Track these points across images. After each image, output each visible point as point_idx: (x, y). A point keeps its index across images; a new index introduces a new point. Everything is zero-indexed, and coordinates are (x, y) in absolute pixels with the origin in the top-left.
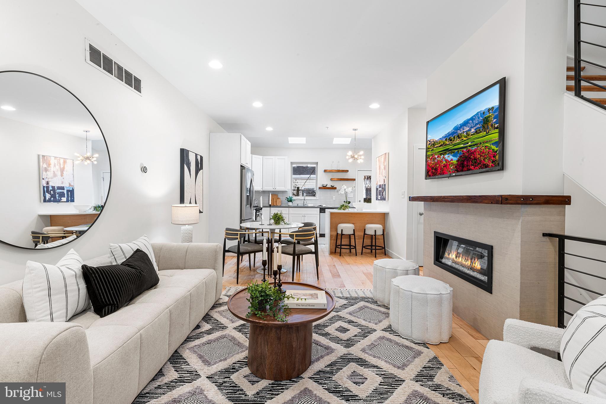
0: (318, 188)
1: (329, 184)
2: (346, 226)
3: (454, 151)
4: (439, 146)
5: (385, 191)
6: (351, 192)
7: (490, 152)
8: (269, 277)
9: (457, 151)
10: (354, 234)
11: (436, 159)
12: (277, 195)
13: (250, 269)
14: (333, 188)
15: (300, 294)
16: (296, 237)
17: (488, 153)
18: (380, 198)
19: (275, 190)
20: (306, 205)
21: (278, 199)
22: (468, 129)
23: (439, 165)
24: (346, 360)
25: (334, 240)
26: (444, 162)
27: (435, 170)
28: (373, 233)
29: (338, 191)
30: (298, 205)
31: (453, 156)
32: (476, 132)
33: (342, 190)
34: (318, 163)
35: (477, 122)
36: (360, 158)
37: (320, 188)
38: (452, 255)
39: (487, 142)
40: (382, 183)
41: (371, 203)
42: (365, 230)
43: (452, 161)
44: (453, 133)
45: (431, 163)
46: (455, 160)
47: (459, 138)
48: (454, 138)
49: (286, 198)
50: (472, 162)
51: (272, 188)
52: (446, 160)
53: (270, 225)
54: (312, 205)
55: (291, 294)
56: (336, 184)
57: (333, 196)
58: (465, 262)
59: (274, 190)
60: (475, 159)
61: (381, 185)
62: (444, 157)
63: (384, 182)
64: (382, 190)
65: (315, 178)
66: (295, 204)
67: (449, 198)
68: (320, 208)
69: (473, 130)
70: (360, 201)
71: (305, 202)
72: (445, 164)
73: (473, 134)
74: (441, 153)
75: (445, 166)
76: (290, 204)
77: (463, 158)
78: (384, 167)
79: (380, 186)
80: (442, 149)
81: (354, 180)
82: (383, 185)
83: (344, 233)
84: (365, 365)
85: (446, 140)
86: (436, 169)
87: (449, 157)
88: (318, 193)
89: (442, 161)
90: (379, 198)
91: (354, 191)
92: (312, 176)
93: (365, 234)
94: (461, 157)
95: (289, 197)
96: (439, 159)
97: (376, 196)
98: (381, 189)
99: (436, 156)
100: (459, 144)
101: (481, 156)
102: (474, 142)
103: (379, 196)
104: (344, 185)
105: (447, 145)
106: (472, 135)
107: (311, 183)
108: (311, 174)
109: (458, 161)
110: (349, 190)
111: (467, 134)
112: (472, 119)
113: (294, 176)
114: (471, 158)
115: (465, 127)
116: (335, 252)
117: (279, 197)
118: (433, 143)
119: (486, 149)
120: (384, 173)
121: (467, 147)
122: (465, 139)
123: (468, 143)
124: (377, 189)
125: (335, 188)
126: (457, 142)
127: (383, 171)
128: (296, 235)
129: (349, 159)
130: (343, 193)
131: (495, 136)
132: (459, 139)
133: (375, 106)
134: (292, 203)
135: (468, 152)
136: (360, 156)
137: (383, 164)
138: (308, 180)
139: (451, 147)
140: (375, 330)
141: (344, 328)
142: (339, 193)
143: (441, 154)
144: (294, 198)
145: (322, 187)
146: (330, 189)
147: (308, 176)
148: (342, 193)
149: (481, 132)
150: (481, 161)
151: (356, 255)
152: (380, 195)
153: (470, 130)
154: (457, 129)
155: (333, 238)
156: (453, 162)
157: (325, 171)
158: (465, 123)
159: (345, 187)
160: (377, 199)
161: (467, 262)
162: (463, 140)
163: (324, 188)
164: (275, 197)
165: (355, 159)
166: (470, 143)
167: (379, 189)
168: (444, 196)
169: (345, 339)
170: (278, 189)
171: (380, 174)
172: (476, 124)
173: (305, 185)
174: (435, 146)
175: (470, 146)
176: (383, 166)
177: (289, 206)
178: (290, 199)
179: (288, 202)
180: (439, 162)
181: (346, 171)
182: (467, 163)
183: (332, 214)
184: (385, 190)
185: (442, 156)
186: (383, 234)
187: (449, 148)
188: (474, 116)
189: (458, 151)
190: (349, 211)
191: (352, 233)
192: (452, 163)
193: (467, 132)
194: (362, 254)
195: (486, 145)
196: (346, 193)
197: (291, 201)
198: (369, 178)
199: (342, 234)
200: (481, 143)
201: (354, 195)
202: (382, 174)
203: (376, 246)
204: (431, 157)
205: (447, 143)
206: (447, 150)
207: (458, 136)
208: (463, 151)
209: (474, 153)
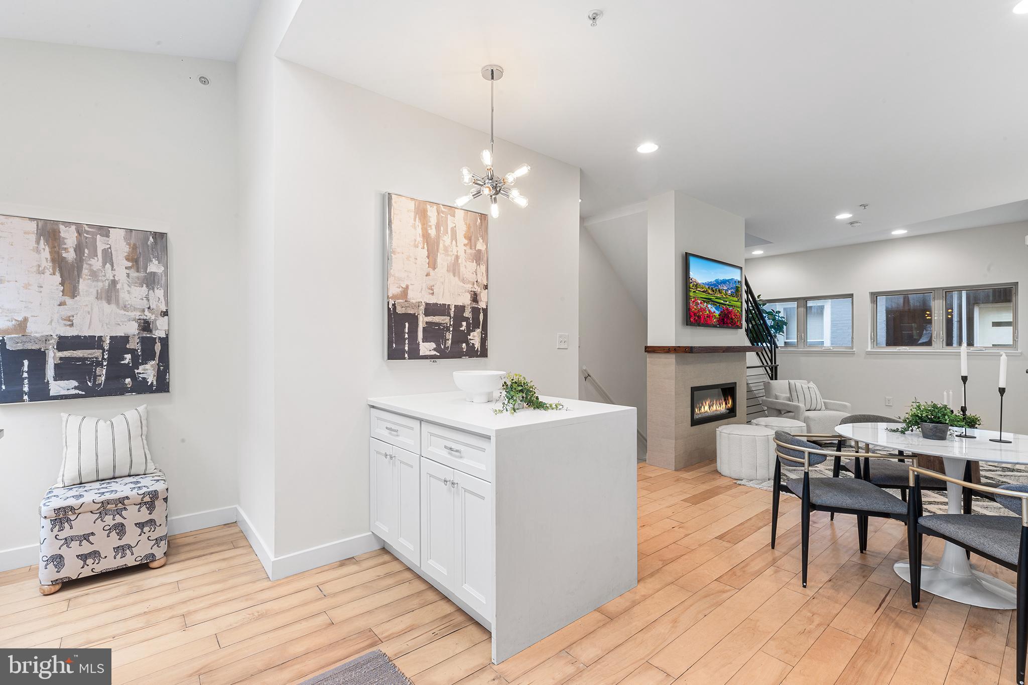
3: (715, 303)
4: (703, 292)
9: (719, 305)
11: (699, 304)
22: (726, 288)
26: (708, 312)
31: (715, 308)
44: (715, 285)
45: (693, 308)
46: (717, 313)
47: (720, 293)
48: (715, 289)
60: (732, 319)
62: (707, 306)
69: (729, 292)
74: (705, 300)
75: (709, 316)
77: (723, 314)
80: (704, 295)
85: (709, 288)
86: (699, 317)
87: (711, 308)
89: (705, 310)
94: (721, 312)
96: (702, 306)
99: (699, 302)
100: (720, 299)
102: (730, 303)
106: (729, 296)
109: (720, 315)
111: (724, 292)
112: (728, 281)
114: (729, 317)
115: (724, 285)
118: (695, 283)
121: (725, 305)
122: (724, 296)
123: (726, 302)
126: (718, 296)
135: (727, 310)
139: (713, 299)
149: (734, 297)
153: (727, 290)
154: (719, 283)
156: (716, 315)
158: (724, 282)
166: (728, 302)
172: (732, 288)
174: (698, 289)
175: (728, 305)
180: (702, 310)
182: (726, 320)
195: (738, 309)
204: (693, 300)
205: (710, 291)
206: (710, 299)
207: (719, 291)
208: (723, 307)
209: (730, 312)
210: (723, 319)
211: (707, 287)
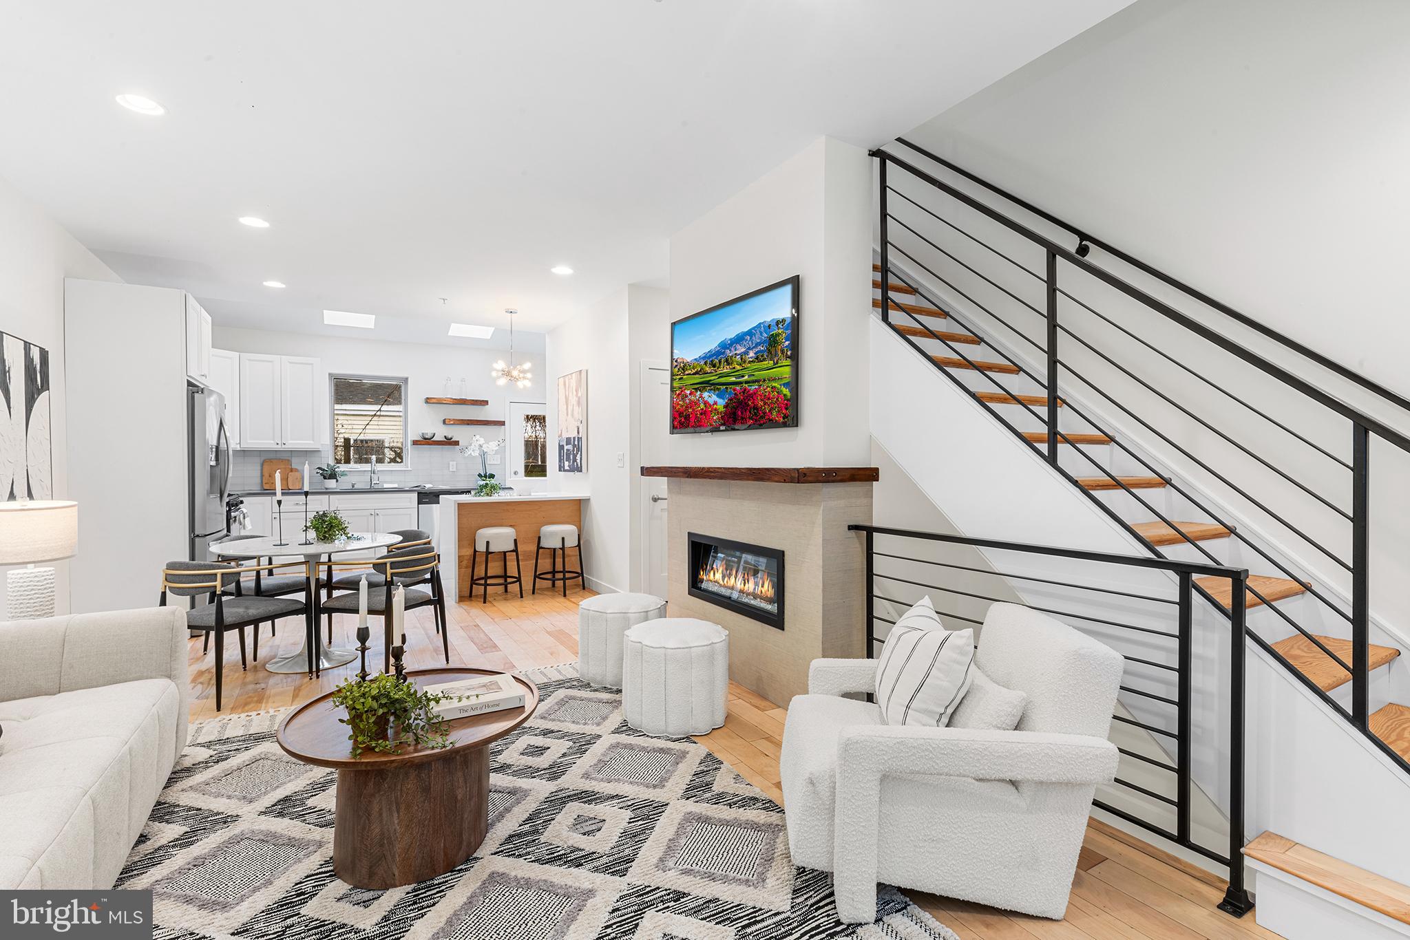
0: (409, 443)
1: (440, 433)
2: (496, 534)
3: (719, 387)
4: (693, 374)
5: (579, 453)
6: (497, 452)
7: (780, 400)
8: (311, 679)
9: (724, 387)
10: (516, 551)
11: (687, 397)
12: (289, 462)
13: (245, 668)
14: (449, 442)
15: (458, 689)
16: (391, 569)
17: (777, 399)
18: (569, 466)
19: (283, 446)
20: (376, 487)
21: (292, 471)
22: (743, 350)
23: (693, 410)
24: (557, 802)
25: (466, 567)
26: (702, 406)
27: (685, 418)
28: (558, 545)
29: (462, 451)
30: (353, 486)
31: (718, 396)
32: (757, 358)
33: (472, 447)
34: (407, 379)
35: (758, 341)
36: (524, 378)
37: (415, 443)
38: (714, 574)
39: (774, 380)
40: (573, 434)
41: (545, 476)
42: (539, 538)
43: (715, 406)
44: (718, 353)
45: (678, 404)
46: (721, 404)
47: (728, 364)
48: (720, 362)
49: (319, 468)
50: (750, 412)
51: (272, 442)
52: (706, 403)
53: (306, 544)
54: (396, 486)
55: (442, 692)
56: (456, 433)
57: (451, 463)
58: (743, 585)
59: (279, 447)
60: (756, 408)
61: (570, 438)
62: (701, 397)
63: (578, 433)
64: (573, 450)
65: (401, 414)
66: (344, 483)
67: (718, 472)
68: (418, 493)
69: (752, 354)
70: (515, 473)
71: (375, 477)
72: (703, 409)
73: (752, 361)
74: (696, 386)
75: (704, 412)
76: (331, 484)
77: (735, 402)
78: (577, 399)
79: (568, 441)
80: (697, 379)
81: (503, 423)
82: (574, 438)
83: (492, 549)
84: (595, 799)
85: (706, 363)
86: (687, 417)
87: (710, 397)
88: (410, 453)
89: (697, 403)
90: (567, 468)
91: (501, 451)
92: (385, 408)
93: (539, 547)
94: (731, 400)
95: (328, 465)
96: (693, 398)
97: (560, 461)
98: (570, 447)
99: (688, 392)
100: (728, 375)
101: (765, 404)
102: (753, 375)
103: (567, 464)
104: (478, 437)
105: (707, 373)
106: (750, 362)
107: (381, 427)
108: (385, 402)
109: (726, 406)
110: (491, 447)
111: (741, 359)
112: (750, 333)
113: (337, 407)
114: (748, 405)
115: (738, 346)
116: (471, 595)
117: (294, 466)
118: (682, 365)
119: (773, 392)
120: (578, 412)
121: (741, 383)
122: (738, 367)
123: (743, 376)
124: (561, 447)
125: (457, 443)
126: (725, 370)
127: (576, 408)
128: (392, 563)
129: (498, 378)
130: (476, 453)
131: (785, 371)
132: (728, 367)
133: (563, 270)
134: (337, 481)
135: (744, 393)
136: (524, 372)
137: (575, 393)
138: (375, 418)
139: (714, 379)
140: (599, 736)
141: (537, 747)
142: (466, 455)
143: (696, 389)
144: (343, 467)
145: (420, 439)
146: (443, 445)
147: (377, 407)
148: (473, 454)
149: (764, 360)
150: (765, 413)
151: (522, 597)
152: (568, 460)
153: (746, 353)
154: (725, 346)
155: (465, 563)
156: (718, 407)
157: (428, 400)
158: (739, 339)
159: (482, 441)
160: (561, 468)
161: (747, 584)
162: (734, 368)
163: (427, 441)
164: (283, 466)
165: (512, 379)
166: (746, 377)
167: (566, 447)
168: (709, 468)
169: (547, 766)
170: (293, 443)
171: (567, 415)
172: (757, 345)
173: (367, 431)
174: (687, 372)
175: (747, 382)
176: (575, 398)
177: (327, 489)
178: (329, 472)
179: (325, 478)
180: (693, 404)
181: (483, 403)
182: (742, 413)
183: (461, 506)
184: (579, 449)
185: (699, 393)
186: (579, 545)
187: (710, 380)
188: (754, 328)
189: (727, 388)
190: (500, 498)
191: (512, 547)
192: (716, 409)
193: (741, 355)
194: (533, 593)
195: (774, 385)
196: (483, 455)
197: (333, 476)
198: (539, 420)
199: (488, 553)
200: (764, 380)
201: (503, 459)
202: (572, 415)
203: (564, 572)
204: (678, 392)
205: (708, 369)
206: (707, 382)
207: (727, 361)
208: (735, 390)
209: (753, 395)
210: (734, 413)
211: (702, 363)
